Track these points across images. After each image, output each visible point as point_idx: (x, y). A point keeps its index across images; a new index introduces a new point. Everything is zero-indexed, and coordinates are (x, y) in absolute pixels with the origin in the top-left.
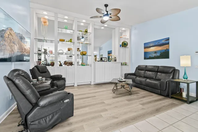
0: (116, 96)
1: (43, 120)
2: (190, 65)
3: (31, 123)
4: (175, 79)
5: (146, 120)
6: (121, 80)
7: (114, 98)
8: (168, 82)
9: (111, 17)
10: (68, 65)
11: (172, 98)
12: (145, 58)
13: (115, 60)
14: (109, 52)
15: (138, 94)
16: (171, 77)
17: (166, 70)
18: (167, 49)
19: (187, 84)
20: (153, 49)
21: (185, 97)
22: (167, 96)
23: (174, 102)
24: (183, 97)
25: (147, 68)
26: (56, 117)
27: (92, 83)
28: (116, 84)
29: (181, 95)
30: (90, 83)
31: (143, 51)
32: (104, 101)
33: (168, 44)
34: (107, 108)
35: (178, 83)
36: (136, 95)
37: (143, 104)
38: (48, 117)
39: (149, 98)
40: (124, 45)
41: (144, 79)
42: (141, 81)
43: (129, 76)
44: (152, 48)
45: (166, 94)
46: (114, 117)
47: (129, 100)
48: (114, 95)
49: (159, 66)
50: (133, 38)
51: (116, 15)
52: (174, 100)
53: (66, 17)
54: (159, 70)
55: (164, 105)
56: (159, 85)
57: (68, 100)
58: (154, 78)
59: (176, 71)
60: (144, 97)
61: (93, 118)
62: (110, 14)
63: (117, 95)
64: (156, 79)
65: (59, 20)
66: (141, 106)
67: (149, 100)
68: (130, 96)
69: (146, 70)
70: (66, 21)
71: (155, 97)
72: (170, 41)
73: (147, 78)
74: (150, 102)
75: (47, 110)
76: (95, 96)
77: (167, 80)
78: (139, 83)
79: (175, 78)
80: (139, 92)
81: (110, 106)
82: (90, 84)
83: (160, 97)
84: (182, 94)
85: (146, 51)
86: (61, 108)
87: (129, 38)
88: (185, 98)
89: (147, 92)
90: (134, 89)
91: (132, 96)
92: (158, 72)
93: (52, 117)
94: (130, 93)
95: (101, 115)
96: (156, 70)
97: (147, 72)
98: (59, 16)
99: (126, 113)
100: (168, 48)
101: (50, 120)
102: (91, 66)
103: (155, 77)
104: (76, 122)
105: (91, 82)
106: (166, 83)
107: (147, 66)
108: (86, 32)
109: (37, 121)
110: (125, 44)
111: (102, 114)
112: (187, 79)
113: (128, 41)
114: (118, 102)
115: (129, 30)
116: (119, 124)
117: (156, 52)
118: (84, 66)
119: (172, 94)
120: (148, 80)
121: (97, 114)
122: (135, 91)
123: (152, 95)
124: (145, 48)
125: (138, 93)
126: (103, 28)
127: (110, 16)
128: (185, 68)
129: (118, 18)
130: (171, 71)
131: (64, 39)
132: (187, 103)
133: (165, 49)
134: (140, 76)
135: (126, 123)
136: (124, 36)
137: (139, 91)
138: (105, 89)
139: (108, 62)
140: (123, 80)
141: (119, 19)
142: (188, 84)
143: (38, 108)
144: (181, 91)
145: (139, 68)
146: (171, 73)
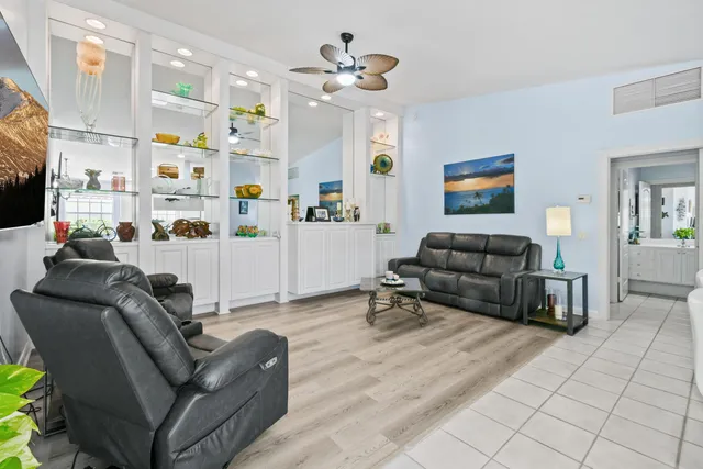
0: (383, 334)
1: (212, 439)
2: (569, 233)
3: (181, 456)
4: (534, 271)
5: (495, 389)
6: (393, 283)
7: (379, 340)
8: (520, 281)
9: (360, 78)
10: (190, 237)
11: (531, 323)
12: (448, 212)
13: (357, 218)
14: (324, 187)
15: (443, 322)
16: (523, 264)
17: (508, 245)
18: (508, 186)
19: (566, 283)
20: (469, 185)
21: (561, 318)
22: (518, 320)
23: (539, 335)
24: (557, 317)
25: (454, 242)
26: (245, 424)
27: (284, 299)
28: (373, 295)
29: (551, 312)
30: (273, 299)
31: (440, 188)
32: (356, 354)
33: (511, 171)
34: (374, 372)
35: (541, 281)
36: (437, 325)
37: (468, 349)
38: (224, 425)
39: (474, 329)
40: (382, 166)
41: (452, 276)
42: (444, 283)
43: (403, 267)
44: (467, 181)
45: (515, 315)
46: (408, 398)
47: (425, 343)
48: (375, 331)
49: (488, 236)
50: (408, 145)
51: (379, 74)
52: (537, 329)
53: (185, 52)
54: (490, 245)
55: (518, 344)
56: (497, 290)
57: (275, 359)
58: (478, 270)
59: (532, 249)
60: (461, 329)
61: (349, 410)
62: (362, 68)
63: (382, 329)
64: (483, 272)
65: (157, 59)
66: (464, 354)
67: (478, 336)
68: (422, 330)
69: (452, 249)
70: (178, 64)
71: (490, 326)
72: (517, 165)
73: (459, 270)
74: (483, 341)
75: (222, 401)
76: (316, 343)
77: (516, 275)
78: (438, 287)
79: (531, 267)
80: (442, 315)
81: (380, 366)
82: (275, 304)
83: (503, 325)
84: (554, 311)
85: (448, 189)
86: (259, 389)
87: (395, 144)
88: (562, 320)
89: (463, 313)
90: (428, 308)
91: (428, 328)
92: (486, 252)
93: (237, 425)
94: (421, 322)
95: (369, 398)
96: (482, 245)
97: (454, 253)
98: (158, 43)
99: (434, 380)
100: (511, 184)
101: (232, 436)
102: (279, 238)
103: (481, 268)
104: (301, 433)
105: (277, 295)
106: (516, 282)
107: (453, 235)
108: (261, 113)
109: (196, 446)
110: (384, 164)
111: (369, 392)
112: (562, 268)
113: (393, 154)
114: (397, 351)
115: (396, 120)
116: (431, 413)
117: (478, 194)
118: (253, 239)
119: (529, 313)
120: (464, 278)
121: (354, 398)
122: (431, 314)
123: (478, 322)
124: (447, 179)
125: (442, 319)
126: (313, 104)
127: (358, 73)
128: (558, 240)
129: (381, 83)
130: (520, 249)
131: (175, 134)
132: (568, 334)
133: (505, 185)
134: (437, 268)
135: (448, 406)
136: (382, 136)
137: (440, 312)
138: (337, 317)
139: (333, 222)
140: (397, 283)
141: (384, 85)
142: (570, 283)
143: (197, 397)
144: (550, 302)
145: (430, 242)
146: (522, 254)
